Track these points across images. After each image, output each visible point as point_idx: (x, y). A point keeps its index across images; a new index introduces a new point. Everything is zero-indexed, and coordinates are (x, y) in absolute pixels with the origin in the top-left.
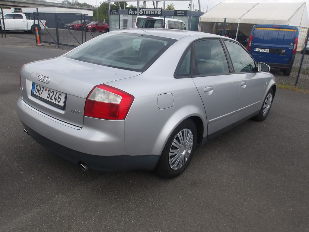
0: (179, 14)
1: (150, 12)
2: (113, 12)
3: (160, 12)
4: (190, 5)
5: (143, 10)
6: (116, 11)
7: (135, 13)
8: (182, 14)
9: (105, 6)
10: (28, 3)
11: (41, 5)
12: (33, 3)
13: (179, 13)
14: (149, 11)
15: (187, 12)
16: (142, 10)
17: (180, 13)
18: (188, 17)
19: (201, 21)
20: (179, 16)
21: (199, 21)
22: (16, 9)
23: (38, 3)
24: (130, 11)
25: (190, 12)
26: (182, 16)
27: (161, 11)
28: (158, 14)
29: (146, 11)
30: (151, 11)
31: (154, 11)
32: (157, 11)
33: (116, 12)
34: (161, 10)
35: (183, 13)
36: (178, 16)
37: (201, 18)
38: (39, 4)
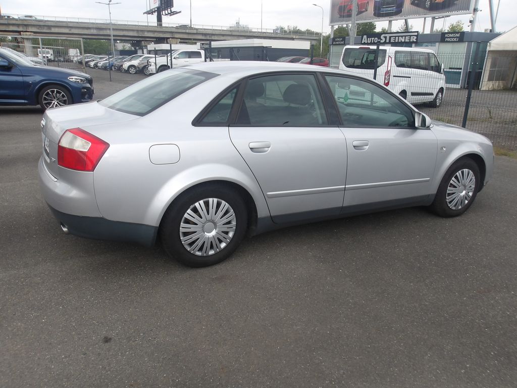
0: (448, 39)
1: (397, 38)
2: (337, 41)
3: (415, 37)
4: (471, 22)
5: (386, 35)
6: (341, 39)
7: (373, 42)
8: (455, 39)
9: (337, 33)
10: (223, 35)
11: (241, 36)
12: (230, 34)
13: (450, 37)
14: (395, 37)
15: (465, 35)
16: (384, 35)
17: (452, 37)
18: (467, 43)
19: (492, 49)
20: (449, 42)
21: (488, 49)
22: (203, 44)
23: (238, 34)
24: (363, 39)
25: (472, 34)
26: (454, 42)
27: (417, 36)
28: (411, 41)
29: (390, 37)
30: (399, 36)
31: (405, 36)
32: (410, 36)
33: (342, 41)
34: (416, 34)
35: (457, 37)
36: (447, 42)
37: (492, 44)
38: (239, 36)
